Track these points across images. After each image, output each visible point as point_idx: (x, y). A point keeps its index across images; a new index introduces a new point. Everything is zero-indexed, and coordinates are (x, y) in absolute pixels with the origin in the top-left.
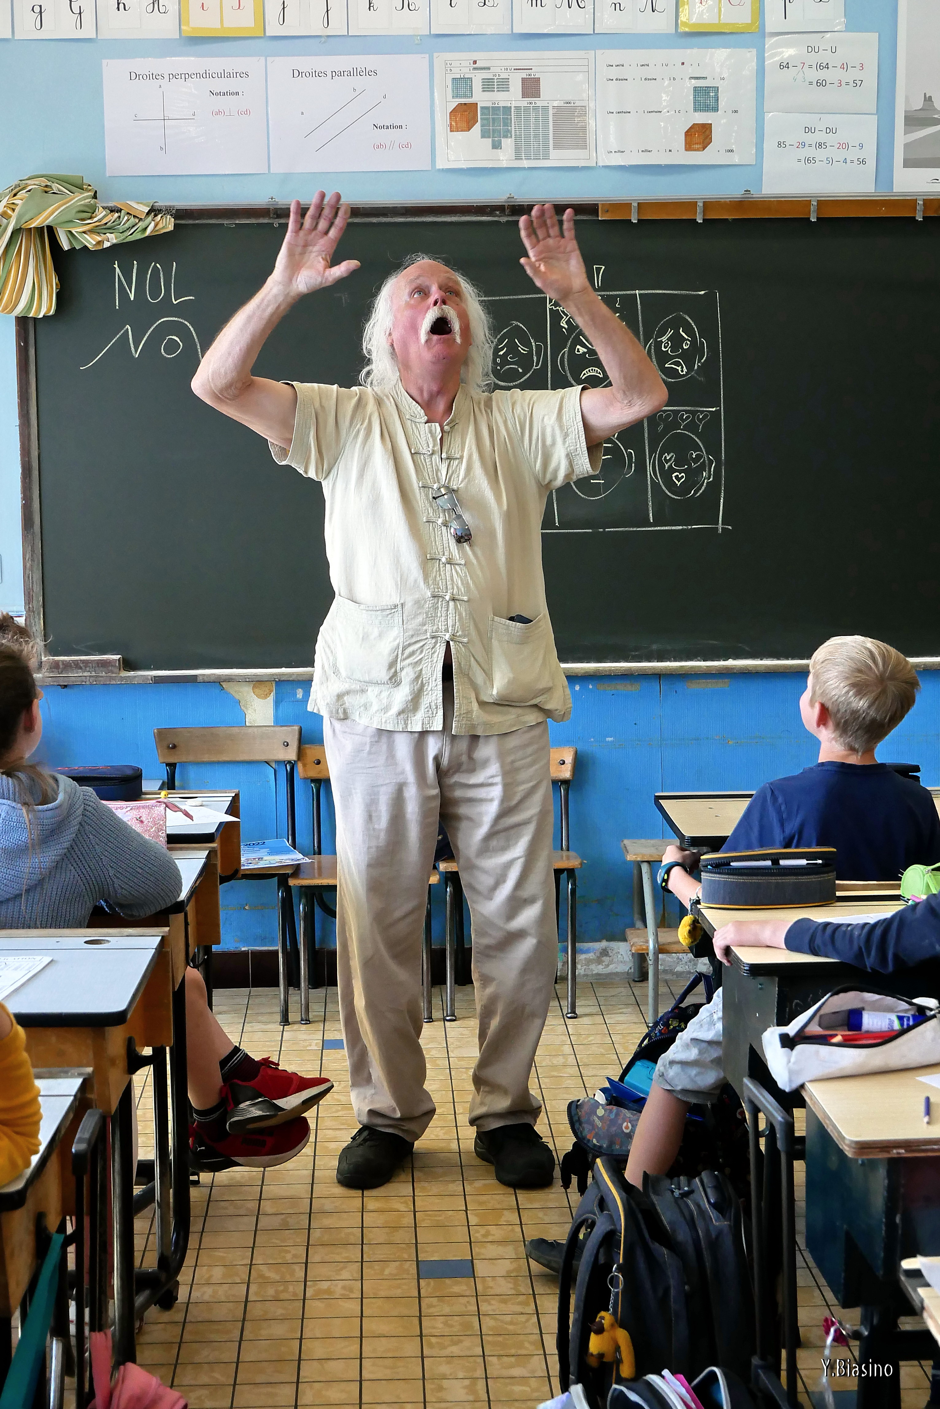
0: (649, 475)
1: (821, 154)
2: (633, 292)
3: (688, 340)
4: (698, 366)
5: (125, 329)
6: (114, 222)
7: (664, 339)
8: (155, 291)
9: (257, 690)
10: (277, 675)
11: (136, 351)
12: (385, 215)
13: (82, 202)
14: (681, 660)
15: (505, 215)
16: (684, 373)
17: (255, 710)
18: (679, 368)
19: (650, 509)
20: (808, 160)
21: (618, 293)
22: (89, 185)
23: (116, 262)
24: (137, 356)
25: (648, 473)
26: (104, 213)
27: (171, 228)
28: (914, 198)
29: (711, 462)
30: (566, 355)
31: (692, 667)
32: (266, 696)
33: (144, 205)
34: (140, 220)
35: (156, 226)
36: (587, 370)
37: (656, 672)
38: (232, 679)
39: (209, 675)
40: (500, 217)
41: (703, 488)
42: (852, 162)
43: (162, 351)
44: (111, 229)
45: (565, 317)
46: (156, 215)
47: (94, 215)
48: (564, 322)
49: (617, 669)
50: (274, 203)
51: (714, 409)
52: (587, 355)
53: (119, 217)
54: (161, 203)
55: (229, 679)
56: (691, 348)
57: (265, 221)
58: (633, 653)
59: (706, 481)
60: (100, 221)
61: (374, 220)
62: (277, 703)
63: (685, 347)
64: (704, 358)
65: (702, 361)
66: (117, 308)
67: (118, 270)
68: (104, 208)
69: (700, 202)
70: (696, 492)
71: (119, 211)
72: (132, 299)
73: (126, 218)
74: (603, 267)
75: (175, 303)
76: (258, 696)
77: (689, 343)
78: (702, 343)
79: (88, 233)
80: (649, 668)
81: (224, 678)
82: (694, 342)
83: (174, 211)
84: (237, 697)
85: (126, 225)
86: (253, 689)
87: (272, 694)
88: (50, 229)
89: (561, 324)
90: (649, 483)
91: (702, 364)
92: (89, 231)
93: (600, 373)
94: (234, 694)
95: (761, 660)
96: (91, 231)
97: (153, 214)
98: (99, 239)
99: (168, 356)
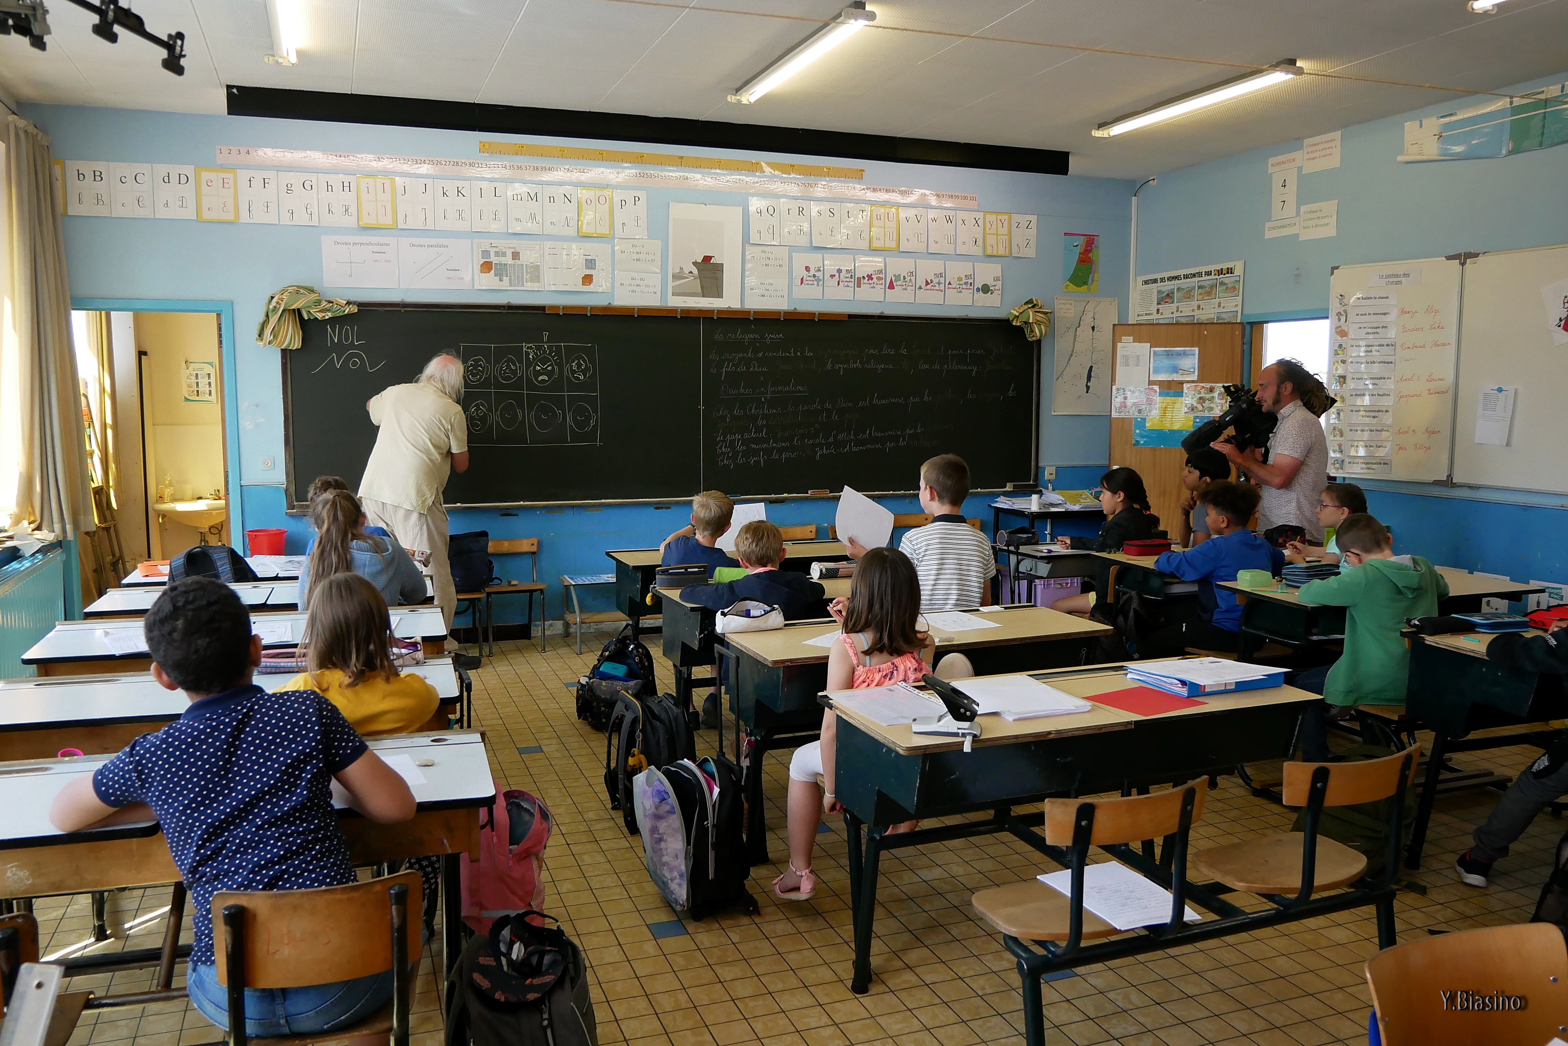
1: (638, 289)
2: (561, 344)
3: (584, 365)
4: (588, 376)
5: (333, 355)
6: (330, 307)
7: (574, 364)
8: (347, 339)
11: (338, 365)
12: (452, 308)
14: (582, 499)
16: (582, 379)
18: (580, 377)
19: (569, 436)
20: (633, 291)
21: (554, 344)
23: (330, 325)
24: (338, 367)
25: (568, 421)
26: (326, 303)
27: (356, 311)
28: (676, 308)
29: (594, 416)
30: (532, 370)
31: (587, 503)
33: (344, 300)
34: (342, 307)
35: (349, 309)
36: (541, 376)
37: (572, 505)
40: (503, 310)
41: (591, 427)
42: (651, 292)
43: (351, 365)
44: (329, 310)
45: (531, 354)
46: (349, 305)
47: (321, 304)
50: (404, 301)
51: (595, 394)
52: (541, 370)
53: (332, 305)
54: (352, 299)
56: (585, 368)
57: (399, 309)
58: (562, 497)
60: (323, 307)
61: (447, 310)
63: (583, 368)
64: (591, 372)
66: (329, 346)
67: (329, 329)
68: (325, 301)
70: (588, 429)
71: (332, 302)
72: (336, 342)
73: (336, 306)
74: (548, 333)
75: (356, 344)
78: (590, 366)
80: (569, 504)
82: (586, 365)
83: (358, 303)
85: (336, 309)
88: (298, 309)
90: (568, 425)
91: (590, 375)
93: (546, 378)
95: (616, 499)
96: (319, 311)
98: (323, 315)
99: (353, 368)
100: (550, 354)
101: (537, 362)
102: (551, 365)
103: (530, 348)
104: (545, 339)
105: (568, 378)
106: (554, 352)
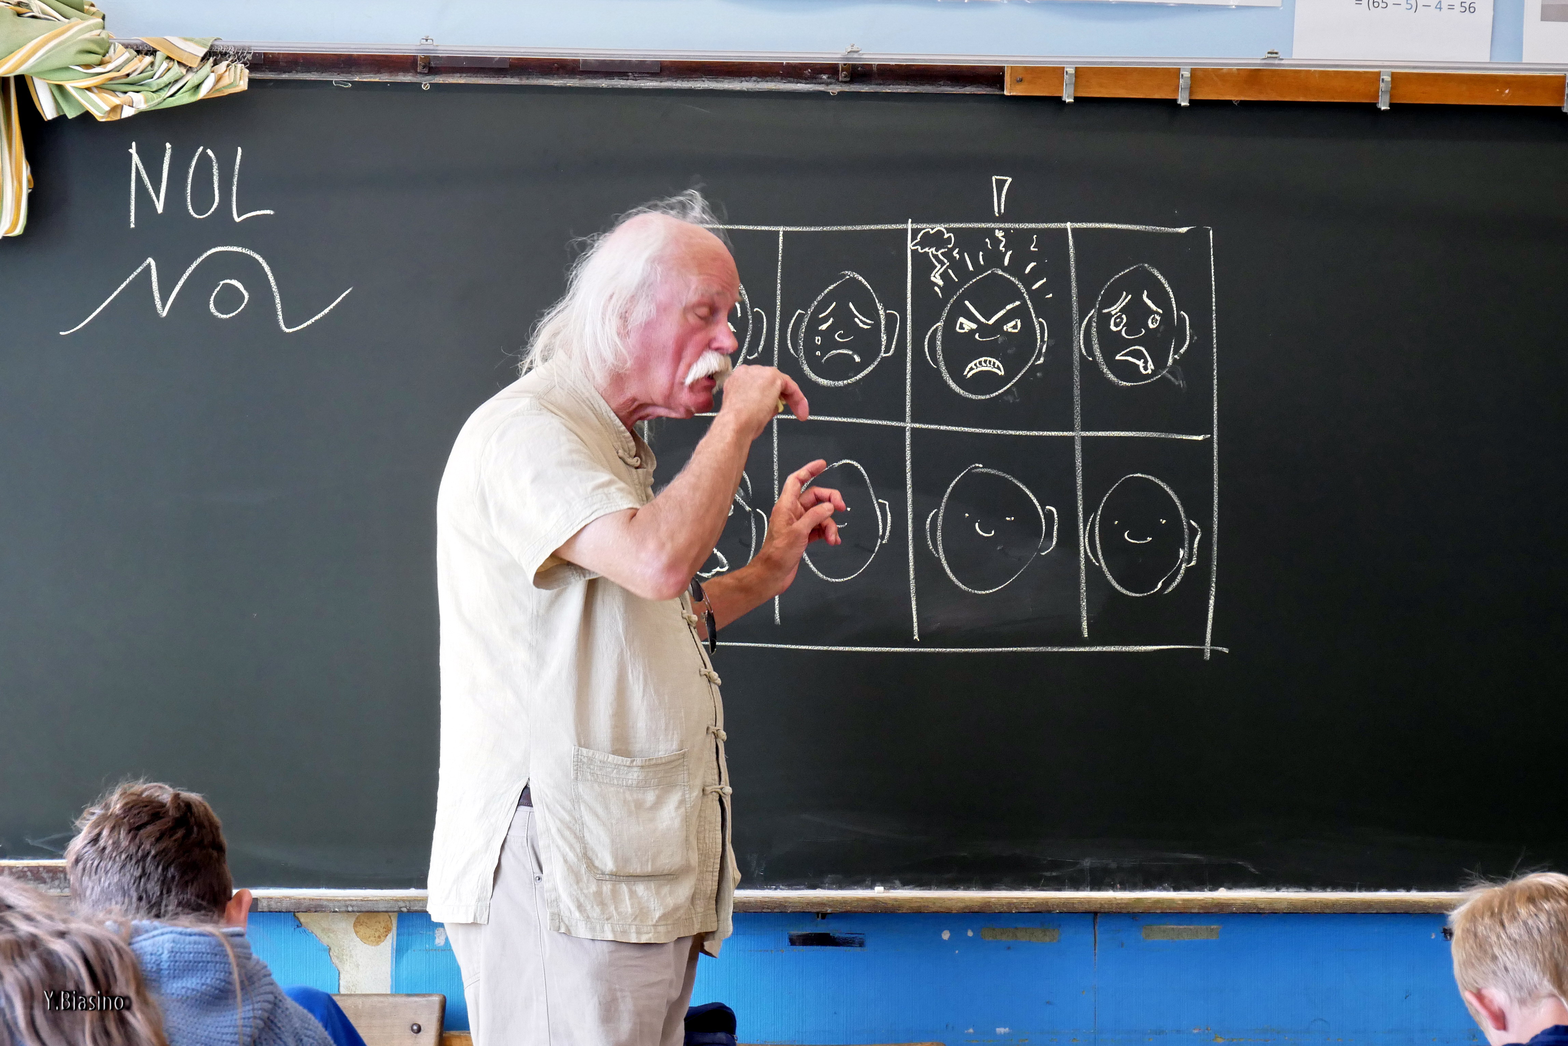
0: (1082, 552)
2: (1062, 225)
3: (1158, 313)
4: (1175, 360)
5: (145, 265)
6: (141, 73)
7: (1115, 310)
8: (202, 199)
9: (362, 930)
10: (404, 901)
11: (164, 306)
12: (623, 75)
13: (87, 35)
14: (1133, 887)
15: (838, 81)
16: (1149, 371)
17: (358, 966)
18: (1141, 363)
19: (1084, 614)
20: (1374, 3)
21: (1033, 226)
22: (92, 5)
23: (134, 144)
24: (164, 314)
25: (1082, 549)
26: (127, 55)
27: (243, 85)
28: (1561, 74)
29: (1193, 532)
30: (940, 333)
31: (1158, 901)
32: (379, 939)
33: (197, 43)
34: (189, 69)
35: (219, 79)
36: (977, 361)
37: (1093, 909)
38: (321, 906)
39: (280, 900)
40: (828, 84)
41: (1179, 577)
42: (1451, 7)
43: (212, 306)
44: (137, 85)
45: (939, 266)
46: (216, 63)
47: (107, 58)
48: (937, 275)
49: (1021, 901)
50: (431, 47)
51: (1201, 438)
52: (977, 336)
53: (152, 64)
54: (228, 41)
55: (316, 908)
56: (1162, 327)
57: (408, 78)
58: (1048, 874)
59: (1184, 566)
60: (118, 69)
61: (604, 83)
62: (399, 952)
63: (1151, 326)
64: (1186, 346)
65: (1182, 351)
66: (132, 226)
67: (136, 159)
68: (126, 46)
69: (1185, 70)
70: (1166, 585)
71: (153, 52)
72: (160, 209)
73: (165, 65)
74: (1010, 180)
75: (237, 220)
76: (364, 939)
77: (1158, 318)
78: (1181, 320)
79: (95, 90)
80: (1081, 901)
81: (307, 903)
82: (1167, 316)
83: (249, 57)
84: (325, 940)
85: (166, 79)
86: (355, 926)
87: (390, 935)
88: (21, 81)
89: (933, 279)
90: (1083, 567)
91: (1181, 356)
92: (96, 87)
93: (998, 368)
94: (318, 932)
95: (1278, 890)
96: (101, 88)
97: (211, 60)
98: (116, 101)
99: (221, 315)
100: (1016, 268)
101: (959, 303)
102: (1020, 313)
103: (936, 240)
104: (999, 205)
105: (1089, 368)
106: (1032, 257)
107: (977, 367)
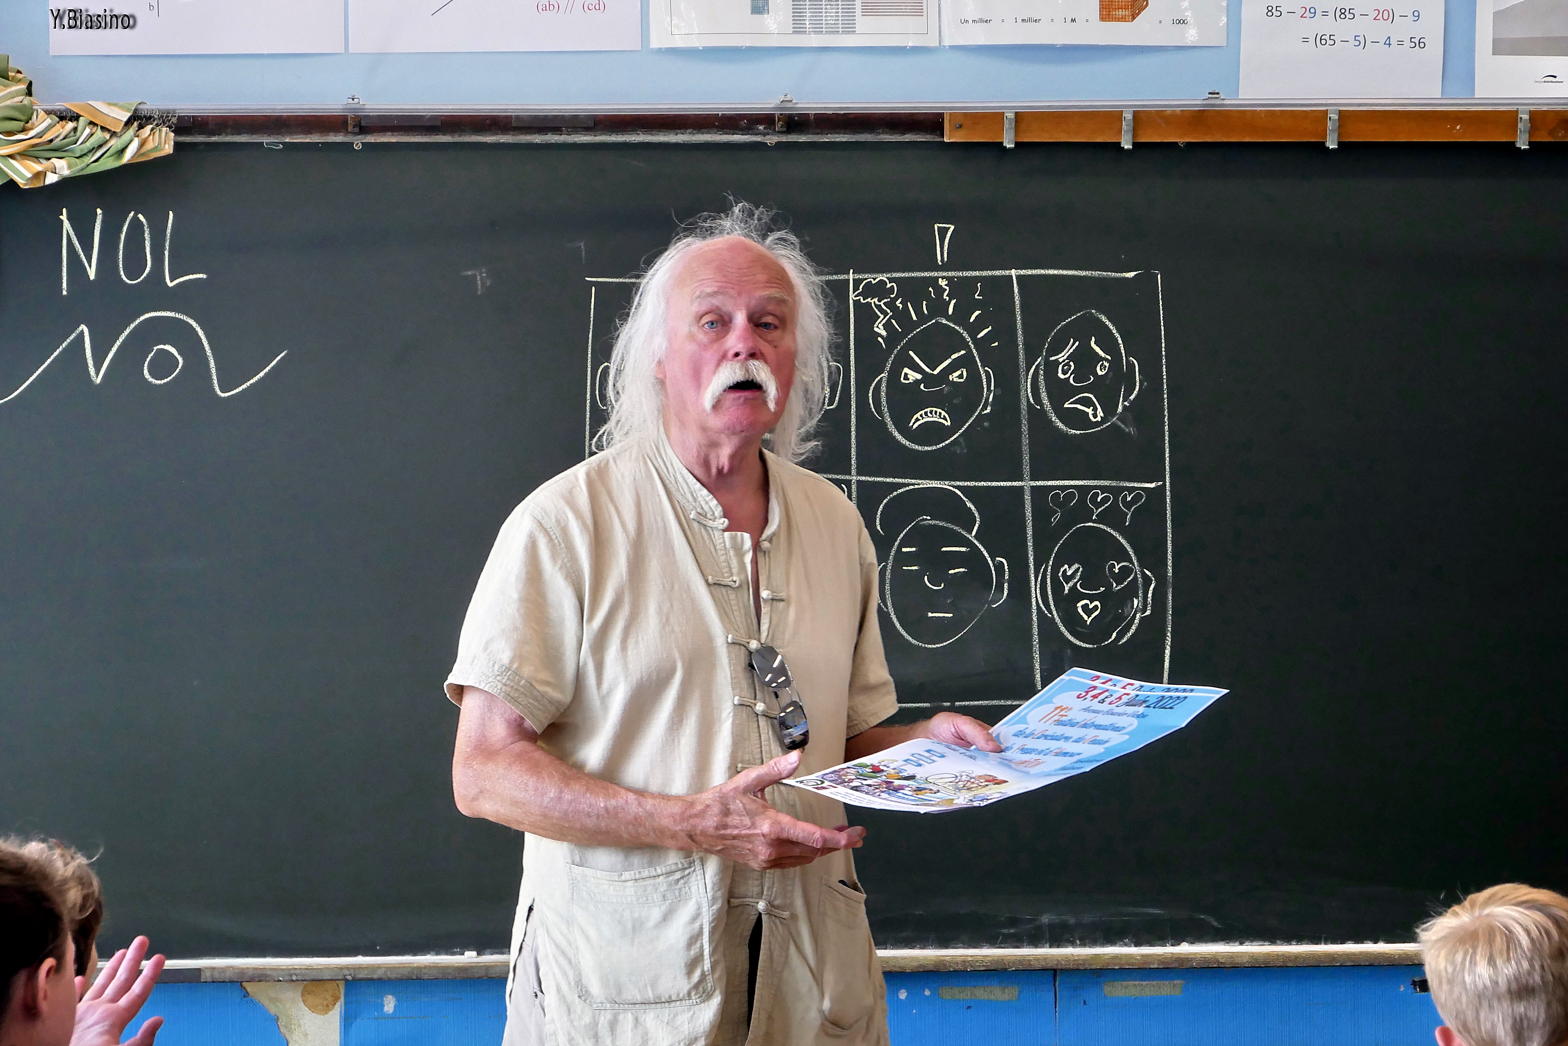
0: (1034, 603)
1: (1344, 29)
2: (1007, 272)
3: (1106, 360)
4: (1124, 407)
5: (77, 332)
6: (64, 138)
7: (1062, 357)
8: (135, 264)
9: (310, 998)
10: (348, 969)
11: (97, 374)
12: (556, 130)
13: (8, 102)
14: (1094, 943)
15: (775, 132)
16: (1099, 419)
17: (306, 1035)
18: (1090, 411)
19: (1037, 666)
20: (1321, 40)
21: (977, 273)
22: (19, 72)
23: (64, 210)
24: (98, 381)
25: (1034, 600)
26: (48, 121)
27: (168, 149)
28: (1514, 108)
29: (1147, 581)
30: (884, 385)
31: (1116, 957)
32: (326, 1009)
33: (122, 107)
34: (113, 134)
35: (142, 144)
36: (923, 412)
37: (1049, 966)
38: (266, 976)
39: (223, 970)
40: (765, 135)
41: (1134, 627)
42: (1400, 43)
43: (146, 372)
44: (60, 151)
45: (882, 317)
46: (141, 127)
47: (29, 125)
48: (880, 326)
49: (976, 959)
50: (358, 106)
51: (1152, 485)
52: (922, 387)
53: (75, 129)
54: (153, 105)
55: (260, 977)
56: (1111, 374)
57: (339, 138)
58: (1005, 931)
59: (1138, 616)
60: (40, 135)
61: (537, 139)
62: (347, 1021)
63: (1100, 373)
64: (1136, 392)
65: (1132, 398)
66: (65, 293)
67: (67, 225)
68: (48, 113)
69: (1128, 112)
70: (1120, 636)
71: (76, 118)
72: (92, 276)
73: (87, 131)
74: (952, 227)
75: (170, 284)
76: (313, 1008)
77: (1107, 365)
78: (1131, 366)
79: (18, 157)
80: (1037, 958)
81: (251, 972)
82: (1116, 362)
83: (174, 120)
84: (273, 1010)
85: (88, 144)
86: (303, 995)
87: (338, 1004)
89: (876, 329)
90: (1035, 619)
91: (1131, 403)
92: (19, 154)
93: (945, 418)
94: (266, 1002)
95: (1241, 944)
96: (24, 155)
97: (136, 124)
98: (38, 168)
99: (155, 381)
100: (961, 316)
101: (904, 354)
102: (966, 362)
103: (878, 290)
104: (942, 253)
105: (1037, 416)
106: (977, 305)
107: (923, 418)
